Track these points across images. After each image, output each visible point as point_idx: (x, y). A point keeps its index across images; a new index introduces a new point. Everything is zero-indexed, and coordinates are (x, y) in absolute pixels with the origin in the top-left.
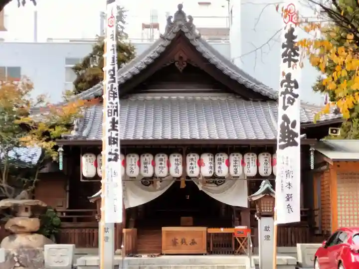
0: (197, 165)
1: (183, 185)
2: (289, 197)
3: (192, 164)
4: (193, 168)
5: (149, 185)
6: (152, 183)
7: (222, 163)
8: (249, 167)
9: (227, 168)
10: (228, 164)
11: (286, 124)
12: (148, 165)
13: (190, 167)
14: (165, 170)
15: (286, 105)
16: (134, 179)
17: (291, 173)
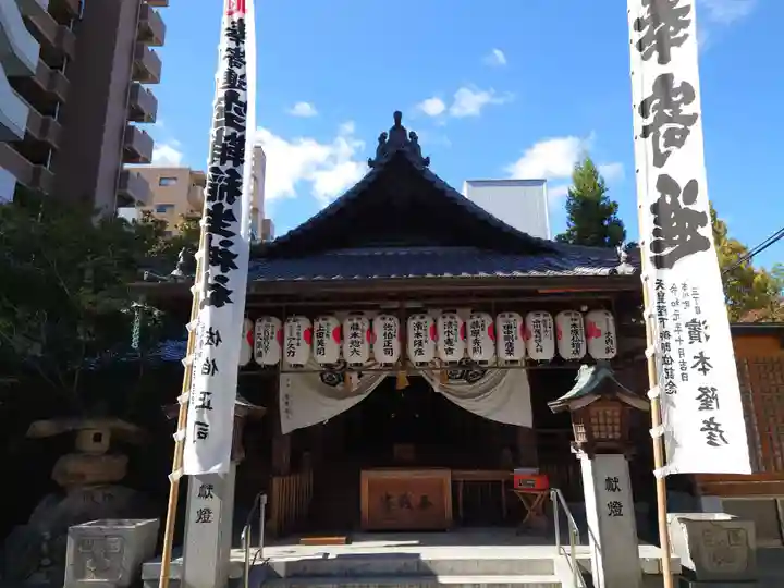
0: (429, 339)
1: (403, 383)
2: (707, 398)
3: (418, 335)
4: (420, 344)
5: (337, 383)
6: (342, 378)
7: (481, 332)
8: (540, 341)
9: (492, 343)
10: (494, 334)
11: (668, 199)
12: (326, 340)
13: (415, 341)
14: (364, 348)
15: (663, 150)
16: (300, 369)
17: (703, 327)
